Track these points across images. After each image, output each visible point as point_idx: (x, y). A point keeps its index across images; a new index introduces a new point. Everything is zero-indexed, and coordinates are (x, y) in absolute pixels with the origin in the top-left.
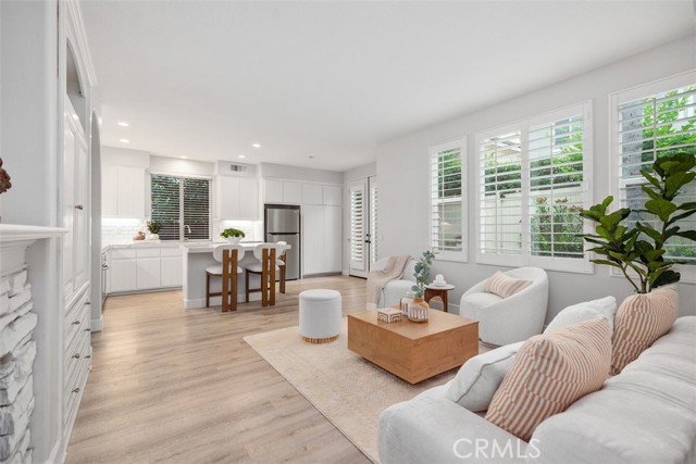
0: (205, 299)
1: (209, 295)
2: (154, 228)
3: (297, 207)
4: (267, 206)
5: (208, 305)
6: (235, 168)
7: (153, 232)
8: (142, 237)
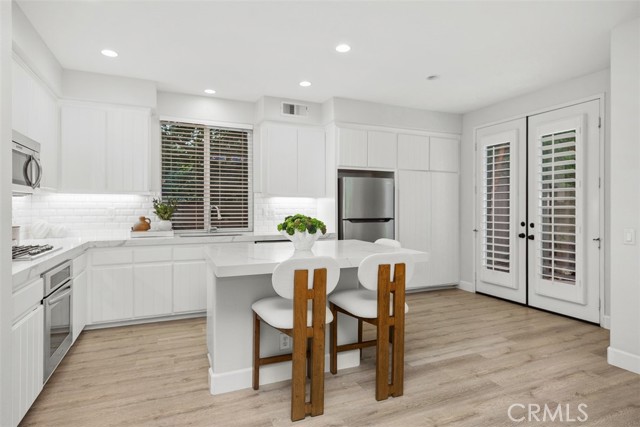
0: (250, 369)
1: (259, 362)
2: (164, 212)
3: (389, 175)
4: (342, 173)
5: (256, 386)
6: (291, 109)
7: (162, 218)
8: (144, 226)
